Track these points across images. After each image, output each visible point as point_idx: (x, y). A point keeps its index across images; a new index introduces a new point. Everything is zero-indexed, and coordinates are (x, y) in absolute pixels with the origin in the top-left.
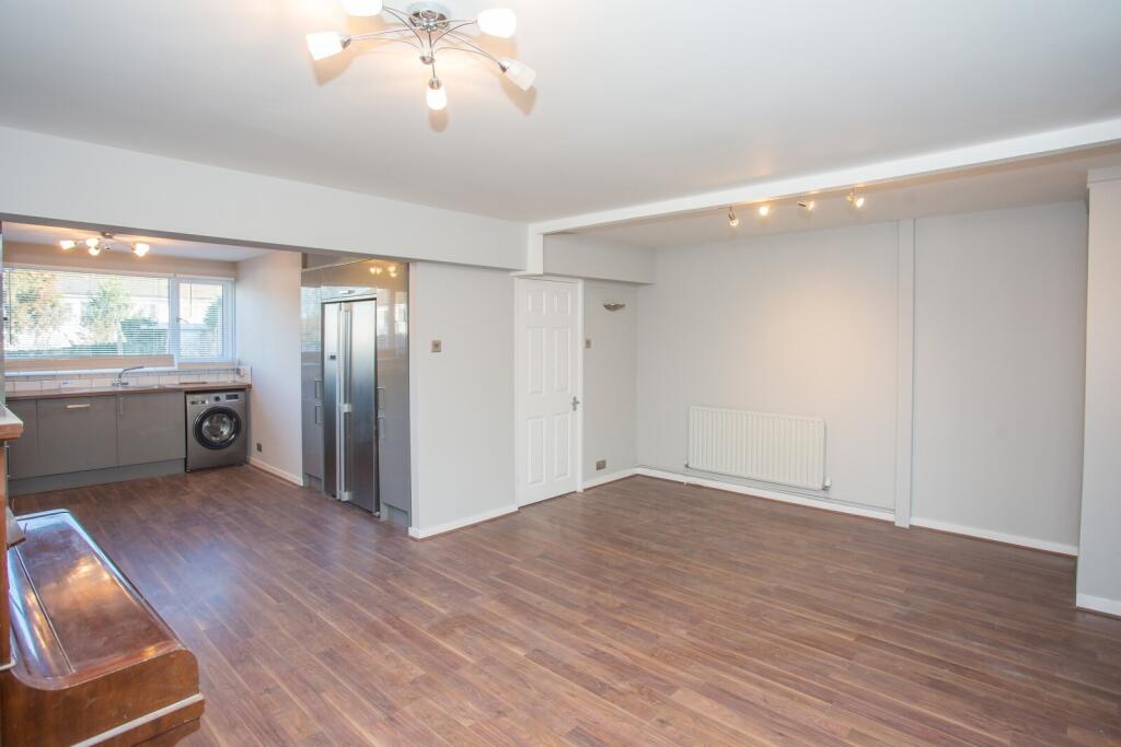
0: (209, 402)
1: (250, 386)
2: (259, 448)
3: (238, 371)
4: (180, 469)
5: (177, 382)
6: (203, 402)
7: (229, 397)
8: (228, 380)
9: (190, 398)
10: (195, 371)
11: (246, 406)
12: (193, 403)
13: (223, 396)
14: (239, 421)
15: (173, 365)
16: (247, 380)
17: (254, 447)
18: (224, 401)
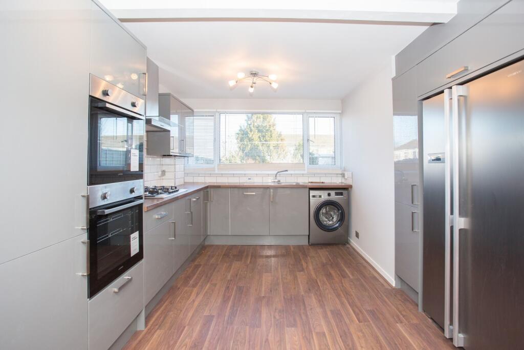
0: (324, 196)
1: (351, 186)
2: (357, 235)
3: (343, 175)
4: (305, 242)
5: (307, 181)
6: (320, 196)
7: (337, 194)
8: (337, 181)
9: (312, 193)
10: (318, 174)
11: (348, 201)
12: (314, 196)
13: (333, 193)
14: (343, 212)
15: (305, 170)
16: (349, 182)
17: (354, 234)
18: (334, 197)
